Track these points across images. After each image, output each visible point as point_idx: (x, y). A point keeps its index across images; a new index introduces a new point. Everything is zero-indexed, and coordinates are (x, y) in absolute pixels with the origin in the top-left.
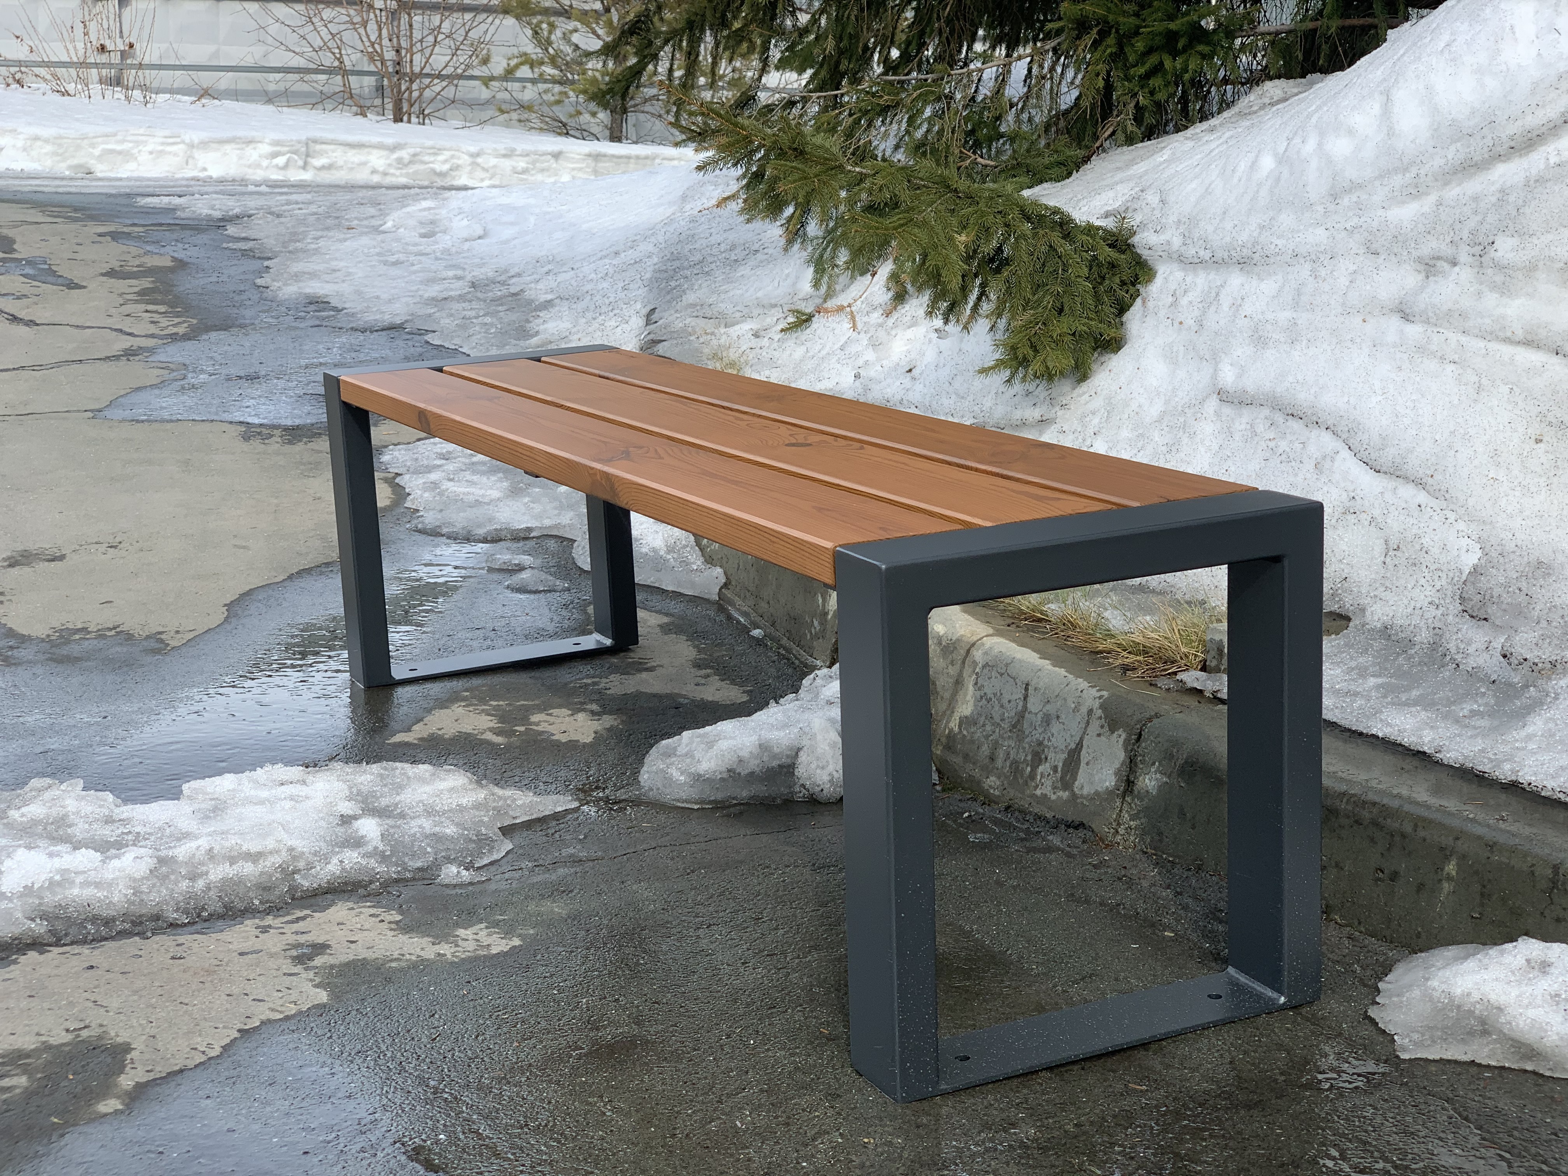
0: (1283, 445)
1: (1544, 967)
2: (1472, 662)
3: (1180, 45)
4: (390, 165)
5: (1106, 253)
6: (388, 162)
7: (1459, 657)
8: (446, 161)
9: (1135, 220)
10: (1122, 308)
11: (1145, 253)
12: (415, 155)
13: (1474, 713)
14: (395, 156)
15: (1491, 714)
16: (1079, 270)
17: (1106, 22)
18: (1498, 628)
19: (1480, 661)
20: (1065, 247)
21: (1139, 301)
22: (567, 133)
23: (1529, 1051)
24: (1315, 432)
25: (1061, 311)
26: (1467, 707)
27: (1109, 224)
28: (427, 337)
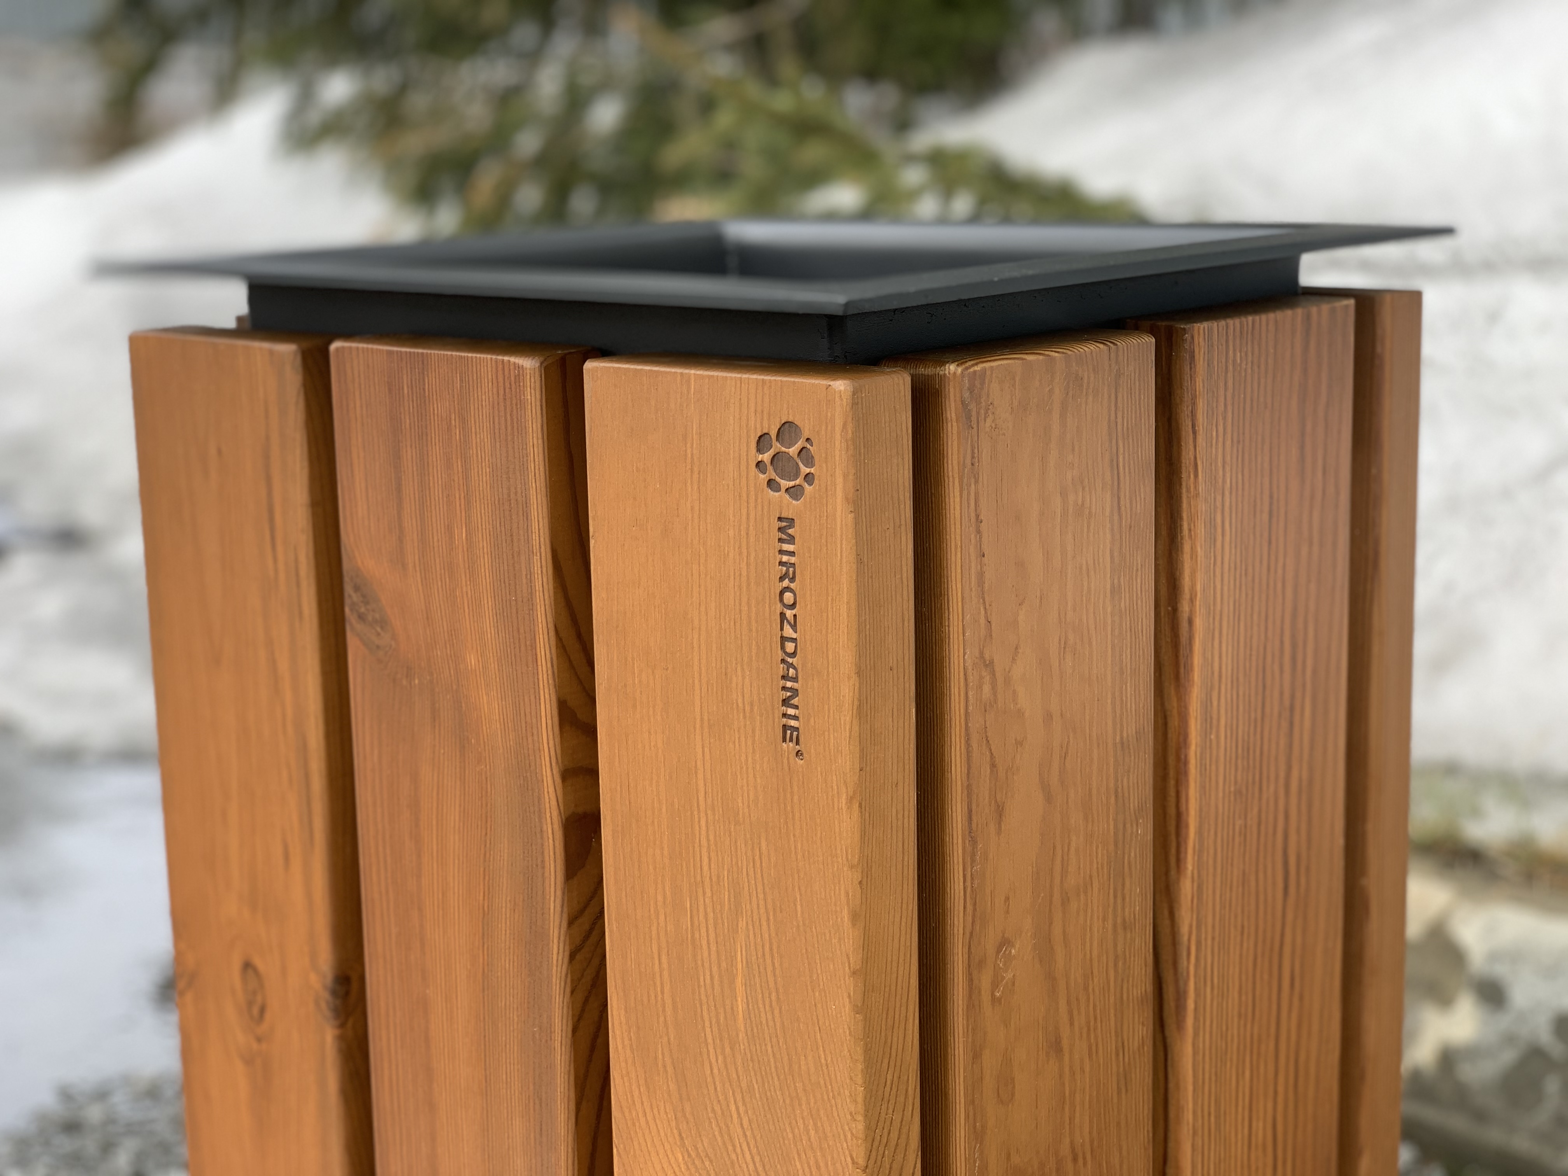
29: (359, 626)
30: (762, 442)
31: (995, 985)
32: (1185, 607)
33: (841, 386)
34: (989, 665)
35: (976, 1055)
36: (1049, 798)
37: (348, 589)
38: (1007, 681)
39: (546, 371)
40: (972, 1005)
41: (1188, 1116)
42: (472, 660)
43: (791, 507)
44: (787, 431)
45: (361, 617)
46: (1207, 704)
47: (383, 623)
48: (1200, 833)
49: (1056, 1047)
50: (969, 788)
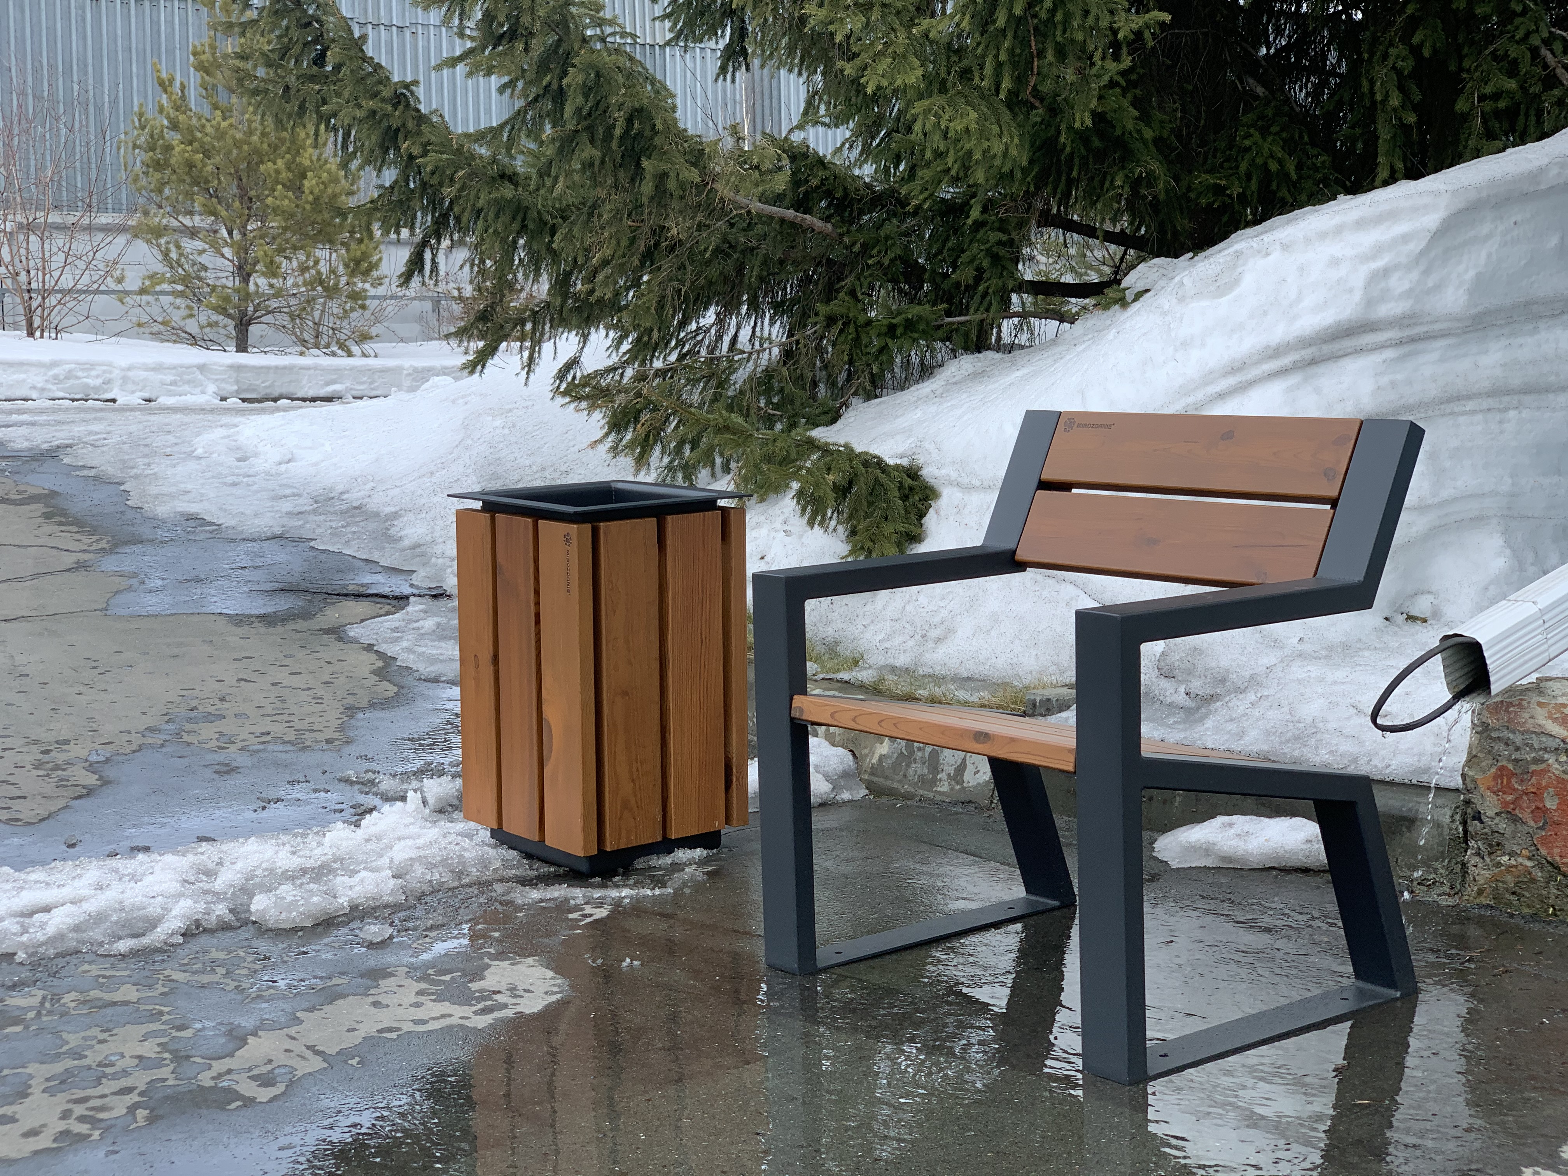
0: (1045, 593)
1: (1231, 825)
2: (1169, 700)
3: (898, 332)
4: (47, 381)
5: (908, 482)
6: (45, 378)
7: (1161, 698)
8: (97, 376)
9: (921, 460)
10: (921, 515)
11: (932, 481)
12: (70, 371)
13: (1176, 722)
14: (51, 373)
15: (1184, 722)
16: (894, 493)
17: (848, 317)
18: (1180, 682)
19: (1173, 699)
20: (883, 478)
21: (931, 510)
22: (196, 344)
23: (1230, 859)
24: (1064, 585)
25: (886, 519)
26: (1171, 721)
27: (905, 462)
28: (312, 544)
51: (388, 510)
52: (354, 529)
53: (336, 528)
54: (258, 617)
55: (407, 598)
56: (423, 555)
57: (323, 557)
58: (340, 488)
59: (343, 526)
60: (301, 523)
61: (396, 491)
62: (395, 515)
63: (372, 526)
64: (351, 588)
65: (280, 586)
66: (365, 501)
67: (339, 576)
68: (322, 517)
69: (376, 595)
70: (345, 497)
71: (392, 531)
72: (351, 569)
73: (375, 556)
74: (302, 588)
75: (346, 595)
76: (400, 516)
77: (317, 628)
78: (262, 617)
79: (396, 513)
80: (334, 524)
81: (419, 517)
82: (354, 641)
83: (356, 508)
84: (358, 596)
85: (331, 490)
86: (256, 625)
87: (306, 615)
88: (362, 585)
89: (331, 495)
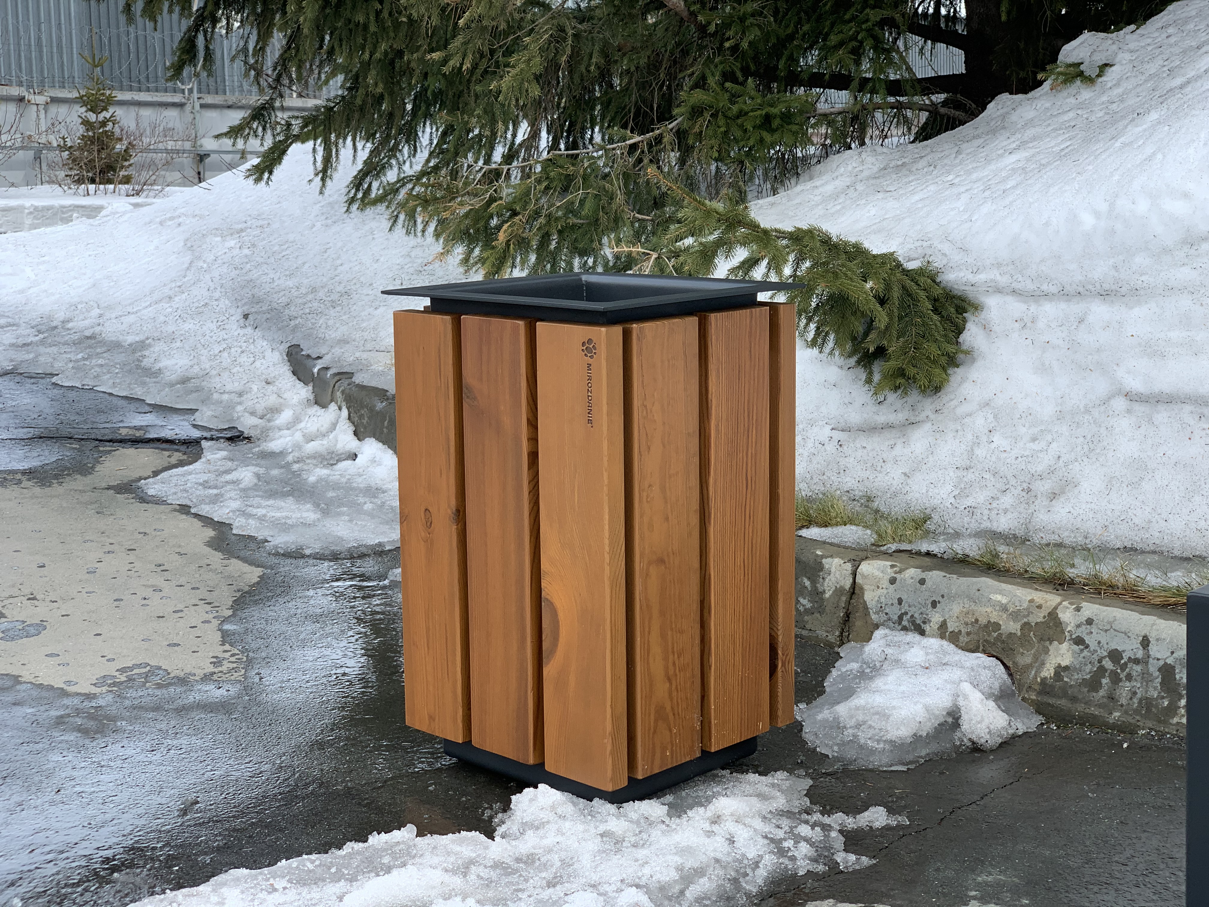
28: (54, 380)
29: (467, 400)
30: (583, 344)
31: (647, 497)
32: (710, 396)
33: (603, 329)
34: (646, 406)
35: (641, 516)
36: (664, 446)
37: (464, 389)
38: (651, 411)
39: (526, 325)
40: (640, 501)
41: (712, 551)
42: (502, 408)
43: (591, 361)
44: (590, 341)
45: (468, 397)
46: (717, 426)
47: (475, 398)
48: (715, 464)
49: (667, 519)
50: (639, 440)
51: (130, 339)
52: (100, 361)
53: (77, 361)
54: (24, 473)
55: (196, 442)
56: (197, 390)
57: (72, 395)
58: (61, 316)
59: (84, 359)
60: (31, 356)
61: (131, 319)
62: (142, 345)
63: (120, 358)
64: (124, 432)
65: (37, 432)
66: (98, 329)
67: (102, 418)
68: (54, 349)
69: (158, 440)
70: (70, 325)
71: (146, 363)
72: (115, 409)
73: (138, 392)
74: (65, 433)
75: (121, 441)
76: (150, 345)
77: (104, 485)
78: (29, 473)
79: (143, 342)
80: (72, 356)
81: (173, 345)
82: (158, 501)
83: (88, 338)
84: (137, 442)
85: (50, 318)
86: (25, 484)
87: (84, 470)
88: (136, 428)
89: (54, 324)
